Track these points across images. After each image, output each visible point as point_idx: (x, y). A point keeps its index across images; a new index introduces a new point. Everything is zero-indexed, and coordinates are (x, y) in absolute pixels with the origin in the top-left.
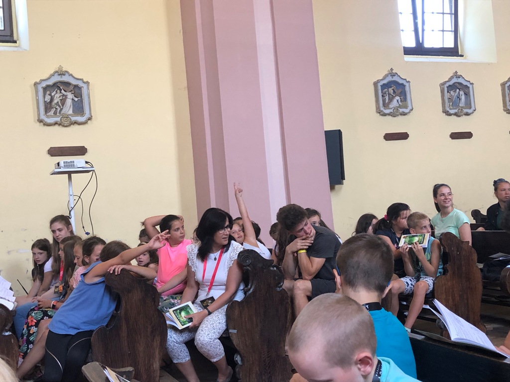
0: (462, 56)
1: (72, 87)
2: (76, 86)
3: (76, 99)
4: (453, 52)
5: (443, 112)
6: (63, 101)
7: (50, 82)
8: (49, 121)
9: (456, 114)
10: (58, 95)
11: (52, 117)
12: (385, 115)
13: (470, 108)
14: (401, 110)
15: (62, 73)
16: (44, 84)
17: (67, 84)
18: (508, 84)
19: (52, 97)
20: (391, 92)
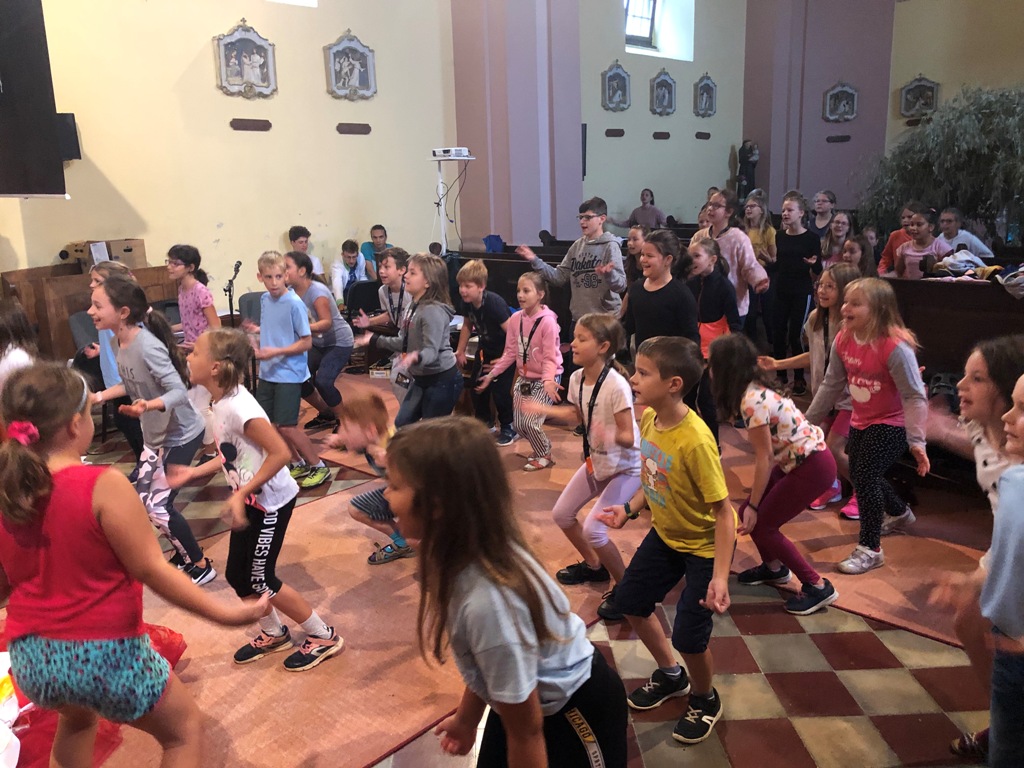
0: (655, 48)
1: (358, 56)
3: (362, 70)
4: (648, 42)
5: (651, 110)
6: (351, 70)
7: (340, 48)
8: (342, 92)
9: (661, 114)
10: (346, 64)
11: (342, 89)
12: (607, 109)
13: (671, 107)
14: (622, 105)
15: (352, 39)
16: (335, 50)
18: (703, 84)
19: (341, 65)
20: (615, 85)
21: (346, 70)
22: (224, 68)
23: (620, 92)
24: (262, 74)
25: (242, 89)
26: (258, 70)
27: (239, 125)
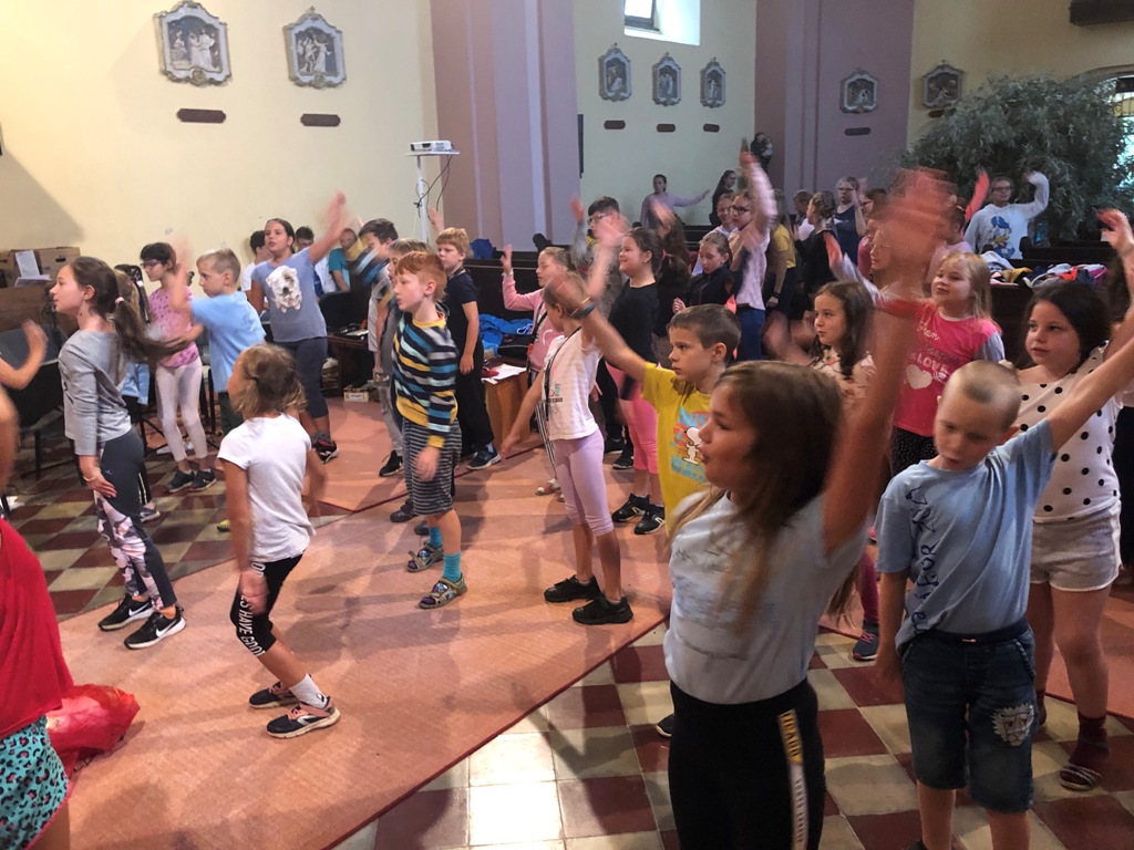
0: (658, 30)
2: (328, 36)
3: (329, 53)
4: (650, 24)
5: (654, 99)
6: (317, 54)
7: (302, 28)
8: (306, 79)
9: (665, 104)
10: (309, 47)
11: (306, 74)
12: (606, 98)
14: (622, 94)
15: (317, 18)
16: (297, 30)
17: (319, 32)
18: (709, 71)
19: (305, 47)
20: (614, 71)
21: (310, 53)
22: (167, 50)
23: (619, 80)
24: (213, 58)
25: (190, 74)
26: (208, 53)
27: (187, 115)
